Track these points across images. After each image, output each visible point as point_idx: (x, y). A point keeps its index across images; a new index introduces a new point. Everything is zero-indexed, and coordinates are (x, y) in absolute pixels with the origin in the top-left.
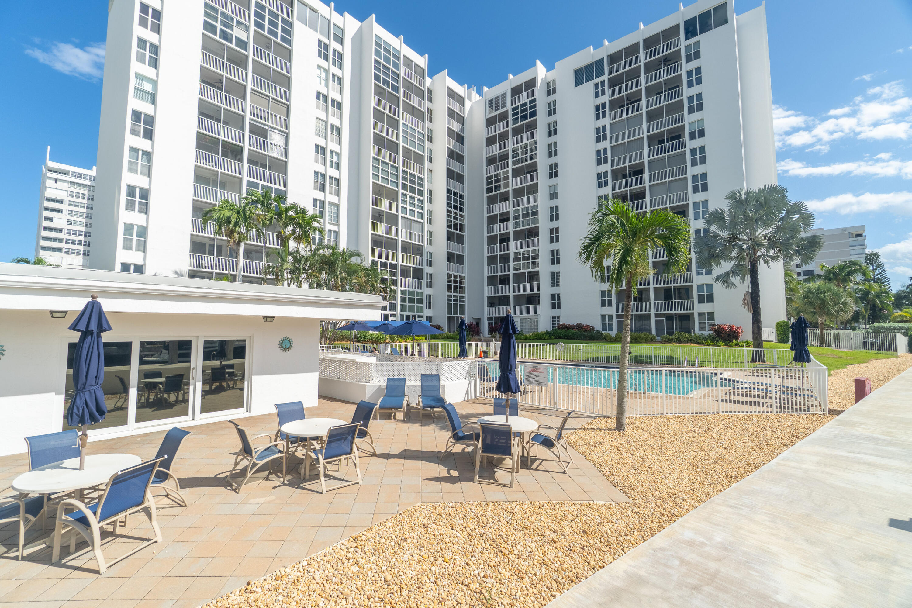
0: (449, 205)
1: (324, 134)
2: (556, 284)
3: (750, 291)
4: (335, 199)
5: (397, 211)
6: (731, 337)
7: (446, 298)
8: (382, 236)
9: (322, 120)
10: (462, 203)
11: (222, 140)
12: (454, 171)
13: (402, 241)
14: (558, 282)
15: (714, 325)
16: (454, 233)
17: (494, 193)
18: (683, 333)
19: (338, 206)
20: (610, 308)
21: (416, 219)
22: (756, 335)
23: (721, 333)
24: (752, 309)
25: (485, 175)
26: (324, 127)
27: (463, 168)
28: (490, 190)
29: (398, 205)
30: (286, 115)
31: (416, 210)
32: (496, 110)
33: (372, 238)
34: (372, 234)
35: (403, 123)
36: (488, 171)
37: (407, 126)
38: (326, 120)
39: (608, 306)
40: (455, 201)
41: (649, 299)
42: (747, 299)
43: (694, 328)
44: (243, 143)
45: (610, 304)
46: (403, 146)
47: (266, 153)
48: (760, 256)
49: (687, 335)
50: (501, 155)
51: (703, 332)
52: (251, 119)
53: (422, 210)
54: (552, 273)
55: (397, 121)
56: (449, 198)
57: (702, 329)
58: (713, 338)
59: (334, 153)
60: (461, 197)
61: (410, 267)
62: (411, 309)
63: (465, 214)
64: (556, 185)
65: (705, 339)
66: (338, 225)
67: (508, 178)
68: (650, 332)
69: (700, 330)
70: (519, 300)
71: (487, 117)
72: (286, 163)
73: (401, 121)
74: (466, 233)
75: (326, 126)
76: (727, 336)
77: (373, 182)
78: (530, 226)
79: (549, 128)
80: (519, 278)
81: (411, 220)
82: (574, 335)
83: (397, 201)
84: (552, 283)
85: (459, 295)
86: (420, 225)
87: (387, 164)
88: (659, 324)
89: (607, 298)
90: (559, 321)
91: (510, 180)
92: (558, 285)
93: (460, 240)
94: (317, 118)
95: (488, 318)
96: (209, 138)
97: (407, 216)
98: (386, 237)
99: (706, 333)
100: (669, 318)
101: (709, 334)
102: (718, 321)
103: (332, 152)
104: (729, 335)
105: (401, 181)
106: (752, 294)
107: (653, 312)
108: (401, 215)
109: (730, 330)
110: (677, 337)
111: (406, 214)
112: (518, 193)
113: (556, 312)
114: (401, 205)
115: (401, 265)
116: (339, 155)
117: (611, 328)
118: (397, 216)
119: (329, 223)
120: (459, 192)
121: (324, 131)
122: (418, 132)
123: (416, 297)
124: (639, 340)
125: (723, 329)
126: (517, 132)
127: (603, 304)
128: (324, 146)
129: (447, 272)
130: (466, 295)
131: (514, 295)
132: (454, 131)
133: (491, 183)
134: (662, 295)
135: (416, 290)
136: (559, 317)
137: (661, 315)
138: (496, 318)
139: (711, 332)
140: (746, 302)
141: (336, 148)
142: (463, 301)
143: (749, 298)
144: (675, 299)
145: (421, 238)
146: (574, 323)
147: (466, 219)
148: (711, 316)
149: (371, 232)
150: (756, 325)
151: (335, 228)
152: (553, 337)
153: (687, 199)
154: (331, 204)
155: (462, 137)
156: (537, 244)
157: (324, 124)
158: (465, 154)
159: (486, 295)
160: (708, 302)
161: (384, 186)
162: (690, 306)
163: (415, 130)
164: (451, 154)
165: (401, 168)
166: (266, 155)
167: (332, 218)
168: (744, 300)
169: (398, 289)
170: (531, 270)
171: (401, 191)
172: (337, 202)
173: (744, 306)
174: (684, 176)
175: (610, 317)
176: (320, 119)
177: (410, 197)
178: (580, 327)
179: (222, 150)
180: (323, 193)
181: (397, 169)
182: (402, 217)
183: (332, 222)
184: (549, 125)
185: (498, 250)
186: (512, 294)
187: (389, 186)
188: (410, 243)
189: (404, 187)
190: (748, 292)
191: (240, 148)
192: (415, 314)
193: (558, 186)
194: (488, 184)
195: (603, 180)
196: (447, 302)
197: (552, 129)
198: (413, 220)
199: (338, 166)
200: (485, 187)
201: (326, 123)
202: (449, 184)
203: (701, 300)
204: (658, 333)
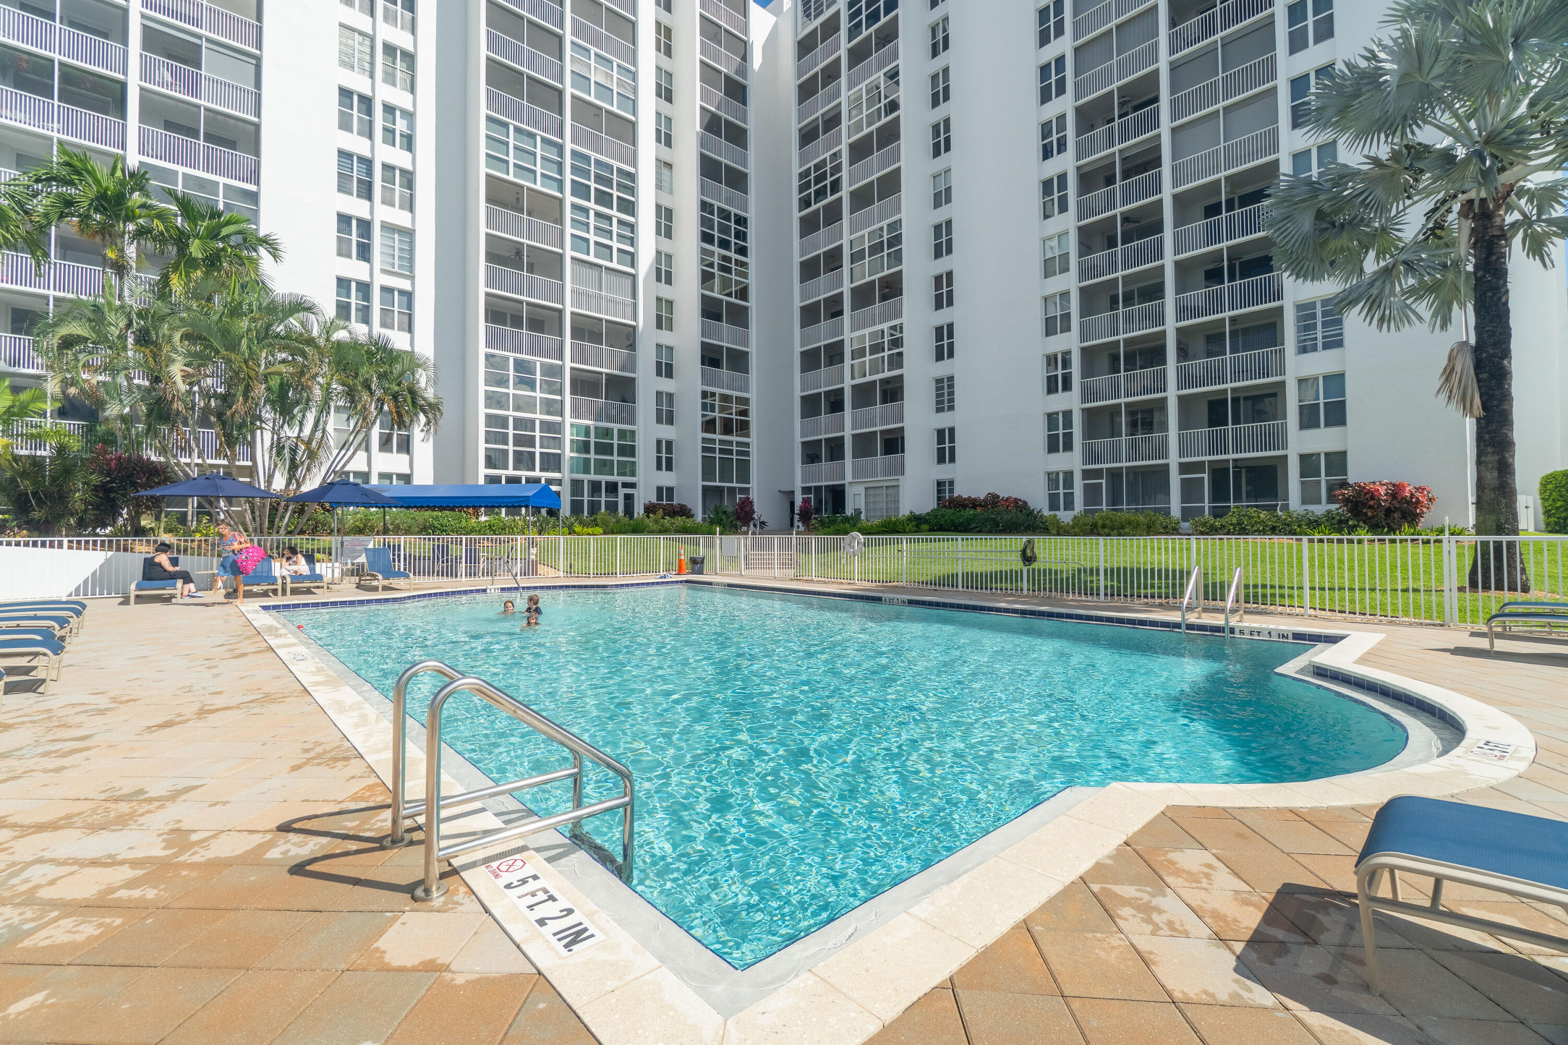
0: (707, 238)
1: (367, 66)
2: (946, 405)
3: (1473, 341)
4: (401, 218)
5: (562, 246)
6: (1397, 515)
7: (700, 445)
8: (521, 302)
9: (361, 33)
10: (741, 236)
11: (60, 63)
12: (719, 164)
13: (572, 313)
14: (951, 400)
15: (1344, 484)
16: (722, 301)
17: (814, 207)
18: (1252, 510)
19: (408, 234)
20: (1068, 454)
21: (614, 265)
22: (1489, 495)
23: (1364, 505)
24: (1477, 401)
25: (796, 170)
26: (368, 50)
27: (745, 156)
28: (805, 203)
29: (562, 233)
30: (254, 15)
31: (615, 245)
32: (816, 17)
33: (486, 303)
34: (487, 294)
35: (573, 43)
36: (803, 160)
37: (588, 51)
38: (371, 32)
39: (1064, 450)
40: (724, 229)
41: (1164, 427)
42: (1458, 368)
43: (1286, 498)
44: (125, 73)
45: (1068, 447)
46: (573, 97)
47: (197, 101)
48: (1515, 226)
49: (1263, 515)
50: (826, 118)
51: (1311, 508)
52: (143, 16)
53: (632, 245)
54: (939, 381)
55: (560, 39)
56: (705, 222)
57: (1309, 497)
58: (1340, 522)
59: (398, 113)
60: (741, 221)
61: (601, 373)
62: (603, 467)
63: (751, 260)
64: (948, 171)
65: (1314, 524)
66: (412, 278)
67: (837, 168)
68: (1167, 512)
69: (1303, 503)
70: (864, 445)
71: (800, 37)
72: (257, 127)
73: (568, 38)
74: (753, 303)
75: (373, 48)
76: (1381, 515)
77: (488, 175)
78: (886, 272)
79: (934, 37)
80: (863, 395)
81: (600, 266)
82: (969, 521)
83: (560, 221)
84: (938, 403)
85: (734, 438)
86: (628, 282)
87: (532, 136)
88: (1190, 490)
89: (1061, 431)
90: (951, 491)
91: (845, 174)
92: (951, 408)
93: (739, 317)
94: (342, 25)
95: (803, 488)
96: (25, 56)
97: (591, 258)
98: (528, 304)
99: (1319, 510)
100: (1219, 473)
101: (1329, 512)
102: (1356, 474)
103: (389, 109)
104: (1388, 512)
105: (568, 177)
106: (1478, 349)
107: (1174, 460)
108: (569, 253)
109: (1394, 496)
110: (1234, 521)
111: (588, 254)
112: (861, 199)
113: (944, 472)
114: (569, 230)
115: (572, 369)
116: (409, 116)
117: (1069, 505)
118: (561, 257)
119: (383, 271)
120: (733, 210)
121: (368, 58)
122: (619, 66)
123: (615, 442)
124: (1127, 530)
125: (1373, 495)
126: (858, 55)
127: (1053, 447)
128: (367, 92)
129: (700, 387)
130: (753, 439)
131: (853, 436)
132: (719, 72)
133: (807, 186)
134: (1203, 412)
135: (616, 427)
136: (951, 483)
137: (1197, 467)
138: (818, 489)
139: (1333, 507)
140: (1455, 379)
141: (400, 98)
142: (747, 454)
143: (1465, 364)
144: (1236, 421)
145: (629, 310)
146: (980, 494)
147: (752, 271)
148: (1337, 461)
149: (483, 289)
150: (1492, 458)
151: (405, 285)
152: (925, 527)
153: (1275, 148)
154: (388, 228)
155: (744, 88)
156: (898, 314)
157: (367, 42)
158: (751, 126)
159: (798, 439)
160: (1327, 425)
161: (522, 187)
162: (1278, 439)
163: (610, 62)
164: (712, 124)
165: (569, 146)
166: (199, 107)
167: (396, 261)
168: (1448, 372)
169: (563, 421)
170: (887, 374)
171: (569, 199)
172: (409, 225)
173: (1443, 396)
174: (1267, 86)
175: (1069, 475)
176: (353, 30)
177: (598, 215)
178: (993, 501)
179: (59, 89)
180: (367, 203)
181: (560, 148)
182: (573, 258)
183: (396, 269)
184: (934, 30)
185: (822, 335)
186: (848, 433)
187: (538, 187)
188: (601, 320)
189: (580, 190)
190: (1466, 343)
191: (119, 86)
192: (614, 478)
193: (953, 173)
194: (802, 188)
195: (1055, 137)
196: (700, 454)
197: (940, 36)
198: (607, 268)
199: (409, 143)
200: (795, 197)
201: (372, 39)
202: (703, 189)
203: (1309, 419)
204: (1187, 514)
